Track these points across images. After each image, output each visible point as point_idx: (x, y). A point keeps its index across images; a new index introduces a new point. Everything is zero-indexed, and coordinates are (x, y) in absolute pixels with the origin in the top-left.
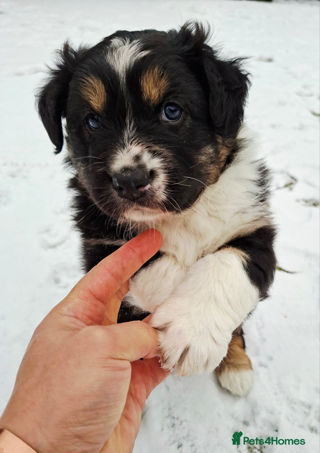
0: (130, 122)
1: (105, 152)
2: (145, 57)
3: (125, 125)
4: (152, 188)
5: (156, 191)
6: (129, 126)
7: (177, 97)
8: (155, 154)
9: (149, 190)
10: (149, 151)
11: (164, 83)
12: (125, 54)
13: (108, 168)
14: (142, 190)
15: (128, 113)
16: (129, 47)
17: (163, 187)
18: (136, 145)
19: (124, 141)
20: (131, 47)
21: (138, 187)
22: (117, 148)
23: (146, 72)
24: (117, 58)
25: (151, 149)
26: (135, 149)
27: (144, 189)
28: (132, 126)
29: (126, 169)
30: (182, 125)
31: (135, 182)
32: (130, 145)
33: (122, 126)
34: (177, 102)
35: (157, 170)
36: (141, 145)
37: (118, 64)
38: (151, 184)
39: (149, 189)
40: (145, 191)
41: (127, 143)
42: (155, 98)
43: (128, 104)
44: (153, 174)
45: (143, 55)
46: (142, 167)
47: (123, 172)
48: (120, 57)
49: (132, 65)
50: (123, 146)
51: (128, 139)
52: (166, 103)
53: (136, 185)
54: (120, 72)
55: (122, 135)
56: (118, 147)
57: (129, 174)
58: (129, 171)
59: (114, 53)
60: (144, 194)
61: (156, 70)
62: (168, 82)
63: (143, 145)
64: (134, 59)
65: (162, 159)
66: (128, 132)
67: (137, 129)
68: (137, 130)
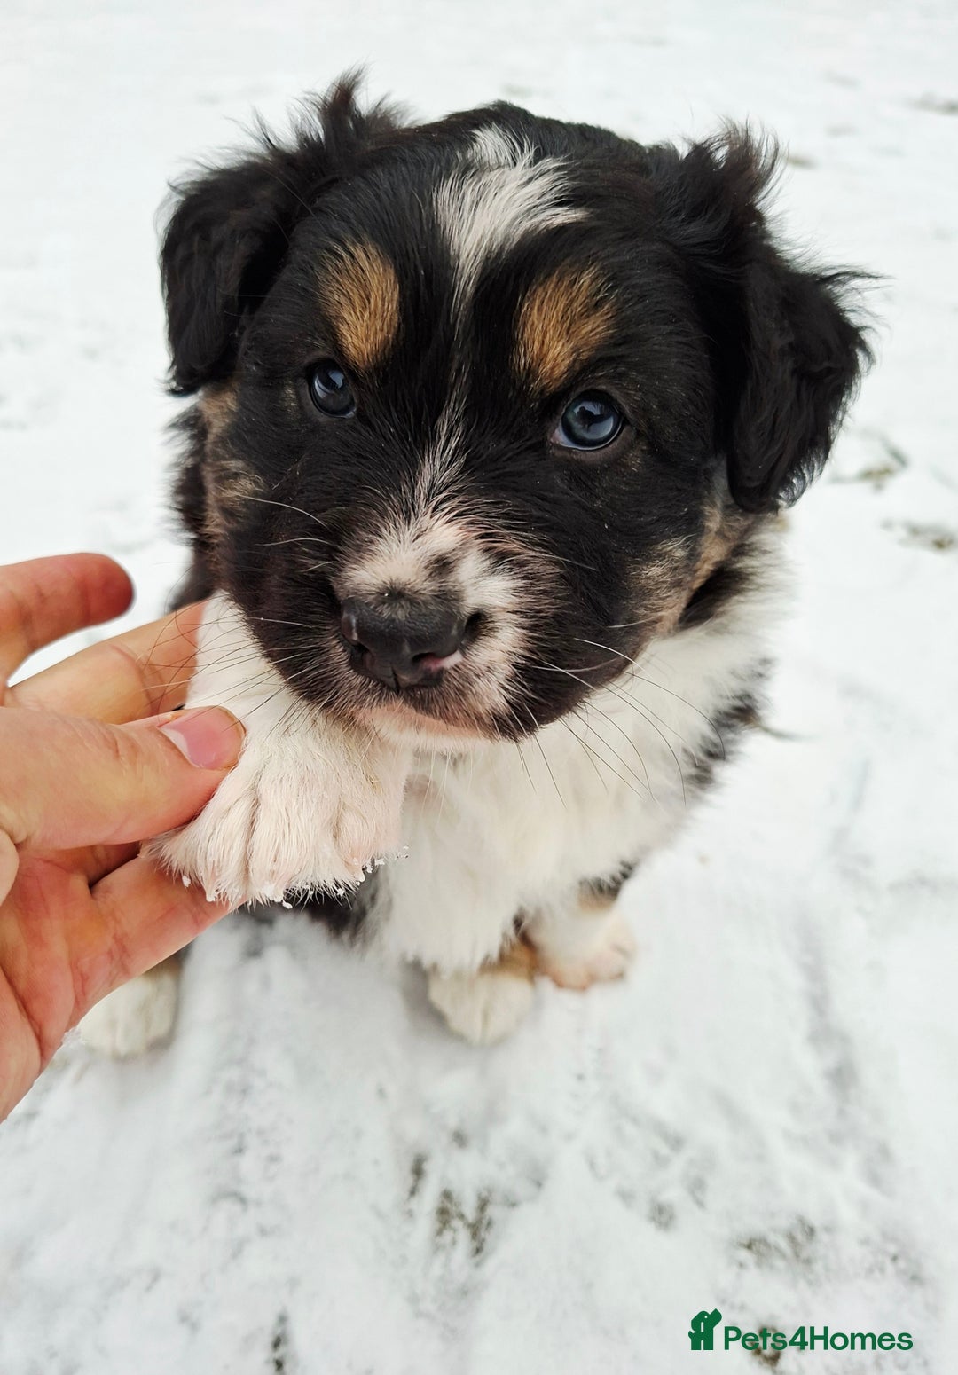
0: (451, 432)
2: (563, 228)
3: (435, 435)
4: (465, 666)
5: (478, 676)
6: (443, 441)
7: (620, 376)
8: (500, 559)
9: (452, 672)
10: (486, 551)
11: (595, 328)
12: (501, 199)
13: (339, 568)
14: (433, 666)
15: (452, 404)
16: (525, 179)
17: (504, 670)
18: (447, 522)
19: (416, 493)
20: (530, 180)
21: (418, 659)
23: (549, 276)
24: (471, 207)
25: (495, 544)
26: (444, 534)
27: (438, 666)
28: (453, 444)
29: (395, 594)
30: (616, 462)
31: (417, 641)
32: (429, 514)
33: (422, 438)
34: (615, 393)
35: (494, 612)
36: (468, 524)
37: (465, 230)
38: (464, 654)
39: (456, 668)
40: (442, 671)
41: (422, 503)
42: (552, 369)
43: (459, 371)
44: (478, 624)
45: (558, 221)
46: (448, 598)
47: (384, 602)
48: (484, 205)
49: (512, 244)
50: (408, 512)
51: (429, 493)
53: (417, 653)
54: (463, 256)
55: (414, 467)
57: (401, 615)
58: (403, 601)
59: (465, 187)
60: (437, 679)
61: (586, 279)
62: (608, 328)
63: (472, 523)
64: (526, 225)
65: (520, 583)
66: (435, 468)
67: (466, 460)
68: (465, 467)
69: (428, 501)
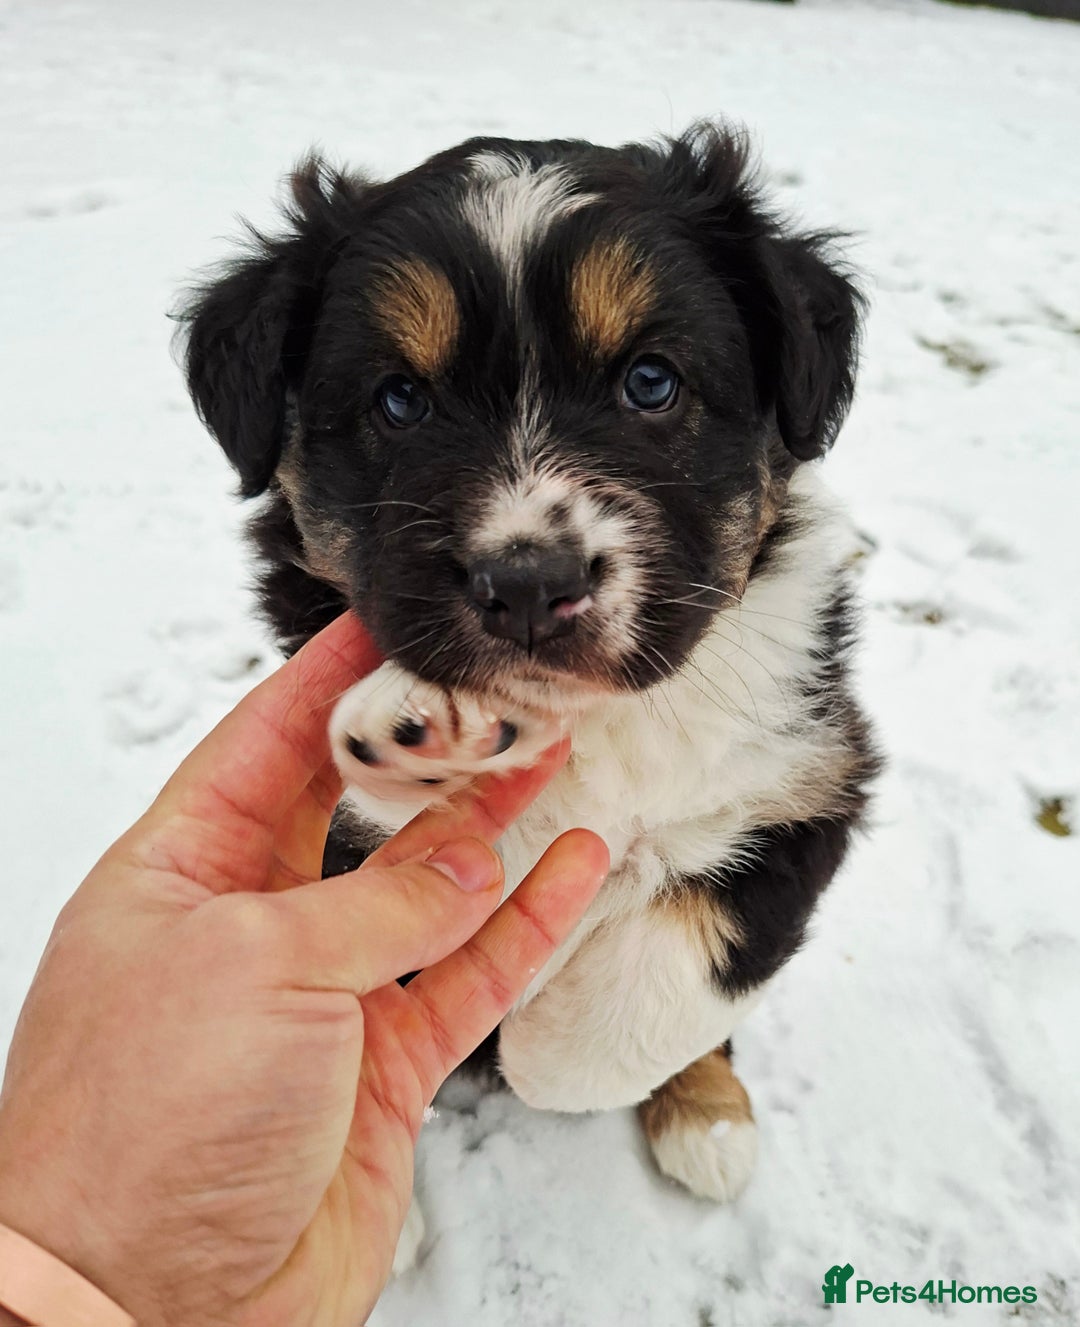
0: (531, 406)
1: (448, 492)
2: (583, 211)
3: (516, 411)
4: (596, 610)
5: (607, 619)
6: (525, 416)
7: (673, 340)
8: (610, 505)
9: (585, 617)
10: (594, 496)
11: (640, 292)
12: (520, 202)
13: (460, 540)
14: (565, 612)
15: (527, 378)
16: (534, 183)
17: (629, 610)
18: (552, 476)
19: (513, 459)
20: (538, 183)
21: (555, 604)
22: (490, 480)
23: (587, 253)
24: (497, 212)
25: (600, 490)
26: (551, 487)
27: (572, 613)
28: (536, 415)
29: (522, 546)
30: (679, 425)
31: (552, 587)
32: (532, 473)
33: (504, 415)
34: (670, 356)
35: (614, 554)
36: (570, 476)
37: (498, 230)
38: (594, 599)
39: (588, 612)
40: (575, 617)
41: (523, 466)
42: (611, 334)
43: (527, 350)
44: (599, 568)
45: (576, 206)
46: (571, 542)
47: (514, 555)
48: (507, 207)
49: (544, 233)
50: (512, 476)
51: (525, 456)
52: (639, 353)
53: (553, 598)
54: (504, 251)
55: (503, 442)
56: (492, 477)
57: (533, 562)
58: (532, 551)
59: (485, 197)
60: (570, 626)
61: (619, 247)
62: (652, 291)
63: (573, 475)
64: (550, 216)
65: (632, 523)
66: (525, 433)
67: (552, 425)
68: (552, 431)
69: (528, 466)
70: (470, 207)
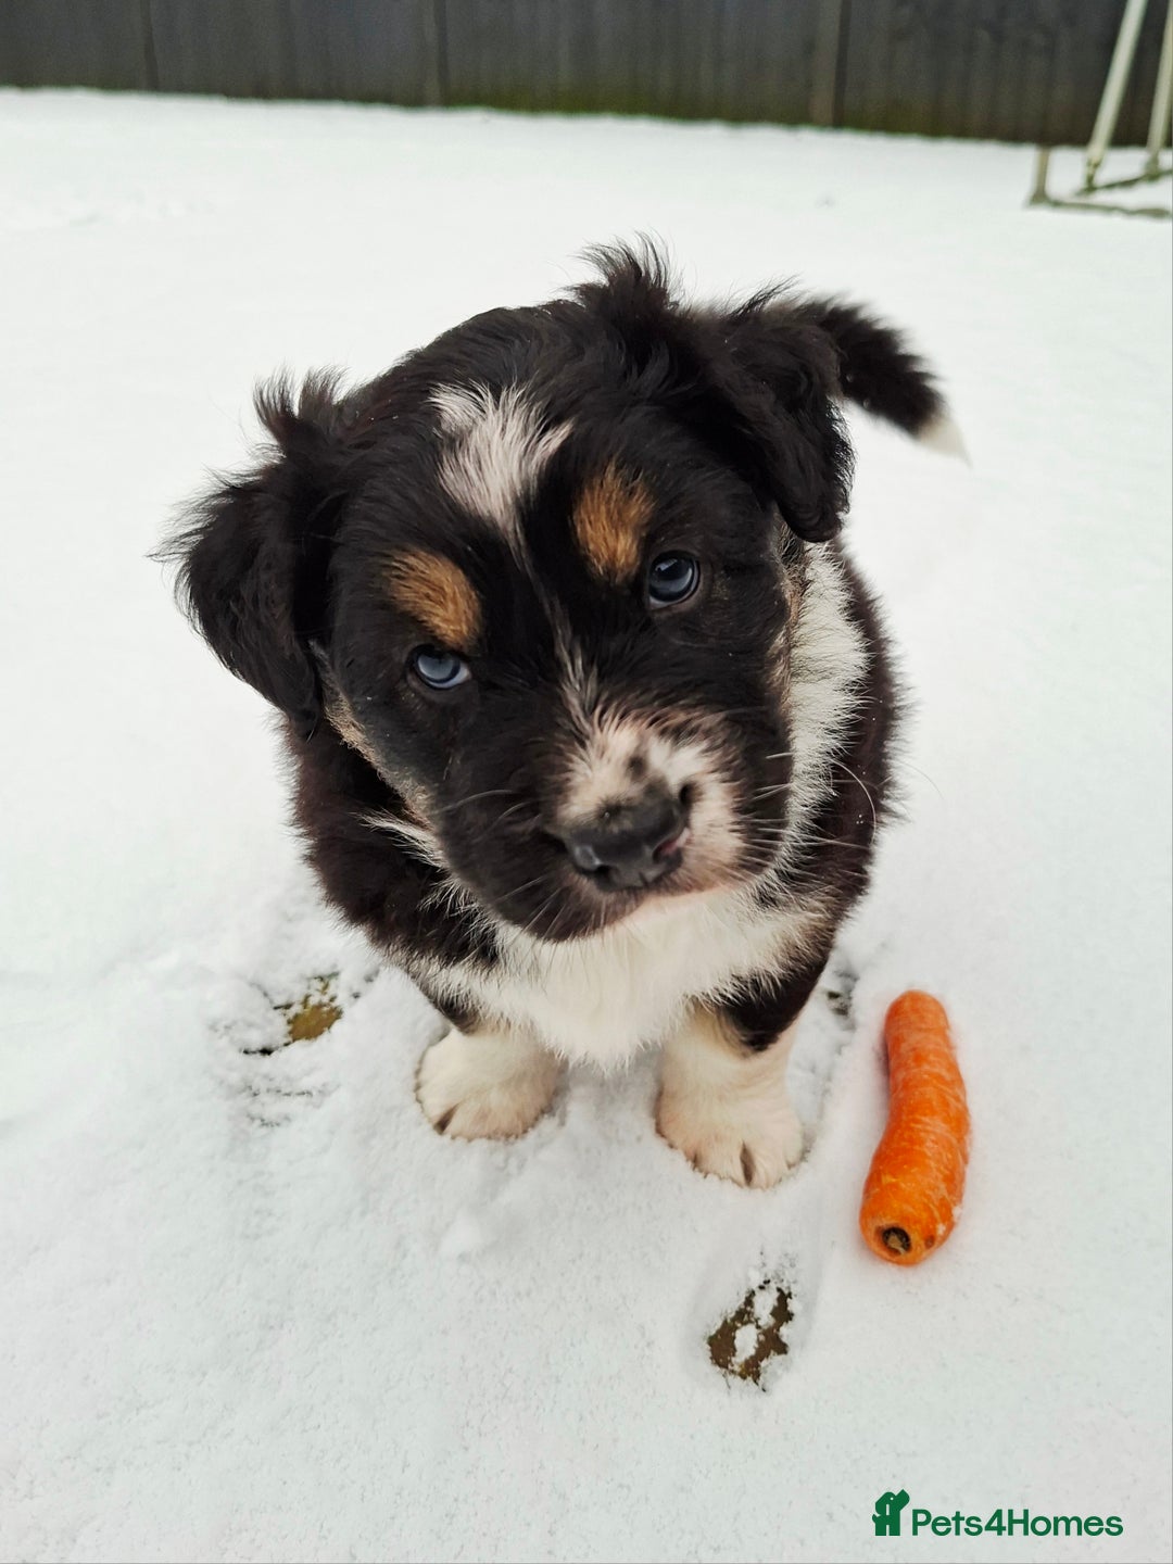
0: (572, 653)
1: (522, 770)
2: (563, 449)
3: (560, 666)
4: (696, 836)
6: (569, 665)
8: (678, 735)
9: (688, 846)
10: (663, 733)
11: (640, 509)
12: (497, 453)
13: (551, 817)
14: (669, 851)
15: (559, 630)
16: (501, 423)
18: (617, 727)
19: (575, 719)
20: (507, 422)
21: (659, 850)
22: (559, 749)
24: (477, 473)
25: (666, 724)
26: (619, 739)
27: (675, 848)
28: (579, 662)
29: (612, 810)
30: (708, 600)
31: (649, 837)
32: (598, 730)
33: (551, 673)
35: (696, 779)
36: (633, 720)
37: (484, 493)
38: (689, 828)
39: (688, 841)
40: (678, 851)
41: (587, 726)
42: (627, 557)
44: (688, 796)
45: (556, 444)
46: (655, 788)
47: (608, 822)
48: (486, 465)
49: (535, 484)
50: (581, 739)
51: (586, 717)
53: (656, 847)
54: (499, 514)
55: (559, 701)
56: (562, 746)
57: (628, 824)
58: (623, 812)
59: (461, 460)
60: (676, 860)
61: (610, 475)
62: (650, 502)
64: (532, 463)
66: (577, 689)
67: (599, 671)
68: (601, 678)
69: (592, 724)
70: (450, 479)
